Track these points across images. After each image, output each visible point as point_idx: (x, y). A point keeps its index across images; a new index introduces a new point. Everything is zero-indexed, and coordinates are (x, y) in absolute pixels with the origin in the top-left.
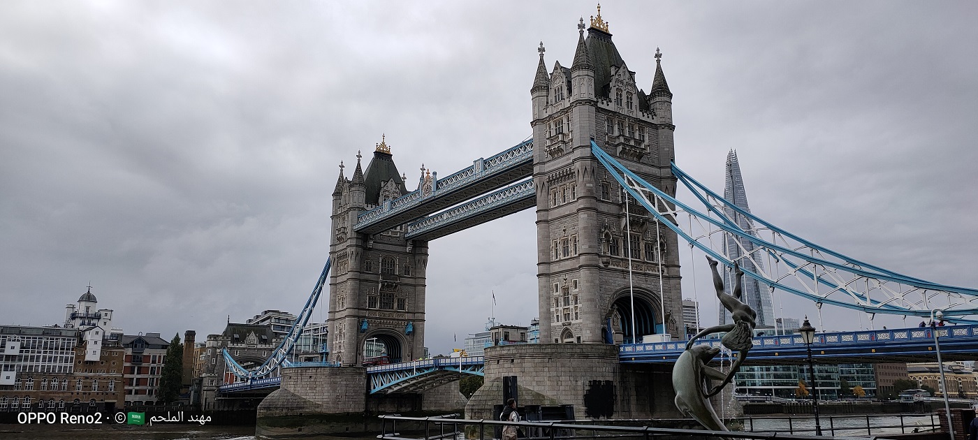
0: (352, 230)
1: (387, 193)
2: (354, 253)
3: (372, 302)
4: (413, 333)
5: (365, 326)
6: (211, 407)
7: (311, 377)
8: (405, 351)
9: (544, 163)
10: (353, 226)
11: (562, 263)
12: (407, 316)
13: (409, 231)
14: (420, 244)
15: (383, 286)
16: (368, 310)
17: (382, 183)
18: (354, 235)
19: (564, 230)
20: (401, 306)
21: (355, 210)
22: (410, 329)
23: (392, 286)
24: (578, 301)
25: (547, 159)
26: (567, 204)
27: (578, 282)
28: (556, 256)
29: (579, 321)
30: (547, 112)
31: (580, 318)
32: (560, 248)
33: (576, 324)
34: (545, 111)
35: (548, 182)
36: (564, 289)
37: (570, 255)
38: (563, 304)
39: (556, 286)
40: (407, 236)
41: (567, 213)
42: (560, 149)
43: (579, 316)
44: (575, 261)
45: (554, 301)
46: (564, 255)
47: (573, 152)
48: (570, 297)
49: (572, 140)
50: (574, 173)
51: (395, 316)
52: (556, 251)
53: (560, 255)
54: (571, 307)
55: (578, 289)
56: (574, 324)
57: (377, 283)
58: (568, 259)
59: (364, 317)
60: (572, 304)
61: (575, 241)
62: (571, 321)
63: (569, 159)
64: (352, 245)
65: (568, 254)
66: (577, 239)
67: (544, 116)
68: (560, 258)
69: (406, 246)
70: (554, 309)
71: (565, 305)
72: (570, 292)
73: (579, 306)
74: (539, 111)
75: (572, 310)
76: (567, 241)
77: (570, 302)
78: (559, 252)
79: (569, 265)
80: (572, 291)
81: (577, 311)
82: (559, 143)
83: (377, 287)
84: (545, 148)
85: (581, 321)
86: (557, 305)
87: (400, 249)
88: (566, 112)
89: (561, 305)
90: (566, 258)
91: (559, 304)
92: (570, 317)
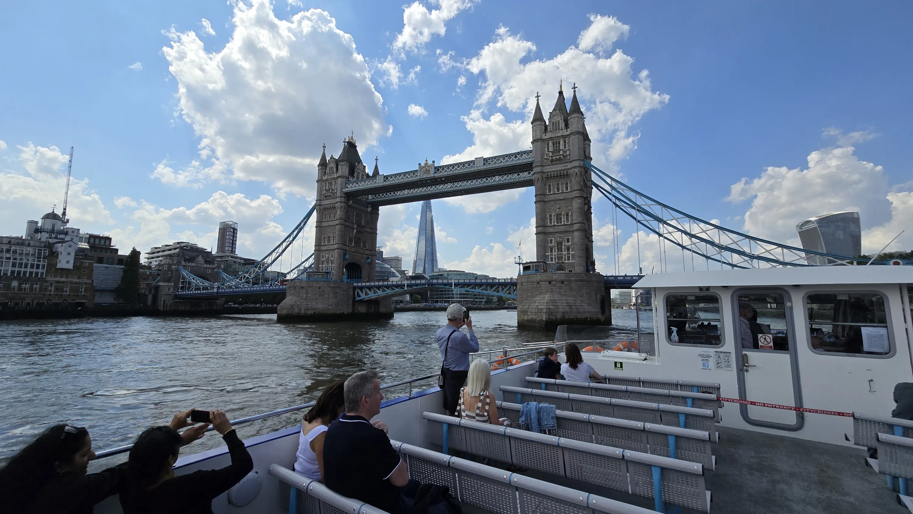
0: (341, 191)
1: (358, 173)
2: (342, 207)
3: (351, 240)
4: (370, 263)
5: (347, 257)
6: (169, 307)
8: (364, 273)
9: (544, 166)
10: (342, 188)
11: (556, 227)
12: (368, 252)
13: (370, 198)
14: (375, 206)
15: (357, 231)
16: (348, 246)
17: (357, 163)
18: (344, 195)
19: (559, 208)
20: (364, 246)
21: (343, 178)
22: (369, 261)
23: (361, 232)
24: (570, 250)
25: (546, 164)
26: (562, 193)
27: (570, 239)
28: (551, 222)
29: (571, 261)
30: (546, 135)
31: (572, 260)
32: (554, 219)
33: (568, 263)
34: (544, 134)
35: (546, 178)
36: (557, 243)
37: (563, 223)
38: (556, 251)
39: (551, 240)
40: (368, 201)
41: (561, 198)
42: (560, 159)
43: (571, 258)
44: (568, 226)
45: (549, 249)
46: (558, 223)
47: (571, 162)
48: (563, 247)
49: (569, 155)
50: (570, 175)
51: (361, 251)
52: (551, 220)
53: (554, 222)
54: (564, 253)
55: (570, 243)
56: (567, 263)
57: (353, 229)
58: (561, 225)
59: (346, 250)
60: (565, 251)
61: (567, 215)
62: (563, 261)
63: (567, 166)
64: (340, 202)
65: (561, 222)
66: (570, 214)
67: (544, 137)
68: (554, 224)
69: (367, 207)
70: (549, 254)
71: (558, 252)
72: (563, 245)
73: (571, 253)
74: (541, 134)
75: (565, 255)
76: (561, 214)
77: (563, 250)
78: (553, 221)
79: (562, 228)
80: (565, 244)
81: (569, 256)
82: (560, 155)
83: (353, 231)
84: (545, 157)
85: (574, 261)
86: (551, 251)
87: (364, 209)
88: (565, 138)
89: (555, 252)
90: (559, 224)
91: (553, 251)
92: (563, 259)
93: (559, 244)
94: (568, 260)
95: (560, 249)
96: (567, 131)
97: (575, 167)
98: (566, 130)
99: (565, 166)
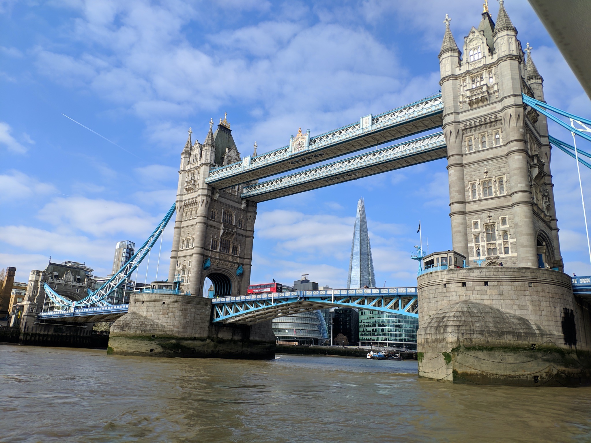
0: (204, 182)
1: (230, 158)
2: (205, 201)
3: (215, 245)
4: (241, 275)
5: (208, 264)
7: (164, 303)
8: (234, 287)
9: (459, 113)
10: (204, 178)
12: (239, 260)
13: (244, 192)
14: (252, 204)
15: (224, 232)
16: (211, 251)
17: (227, 149)
18: (206, 186)
19: (486, 173)
20: (235, 251)
22: (240, 271)
23: (230, 233)
24: (509, 236)
25: (463, 110)
26: (490, 149)
27: (507, 219)
28: (474, 195)
29: (510, 255)
30: (460, 70)
31: (512, 252)
32: (479, 189)
33: (506, 258)
34: (458, 69)
35: (463, 130)
36: (487, 226)
37: (494, 195)
38: (485, 239)
39: (476, 223)
40: (242, 195)
41: (489, 157)
42: (483, 99)
43: (510, 250)
44: (502, 199)
45: (474, 237)
46: (485, 194)
47: (501, 101)
48: (497, 233)
49: (498, 91)
50: (501, 120)
51: (230, 259)
52: (474, 191)
53: (479, 195)
54: (498, 242)
55: (507, 226)
56: (503, 258)
57: (220, 229)
58: (492, 198)
59: (208, 256)
60: (499, 239)
61: (501, 181)
62: (498, 255)
63: (495, 108)
64: (202, 195)
65: (490, 193)
66: (505, 180)
67: (458, 72)
68: (480, 197)
69: (241, 204)
70: (473, 245)
71: (488, 240)
72: (496, 228)
73: (510, 240)
74: (452, 69)
75: (500, 245)
76: (489, 181)
77: (497, 238)
78: (477, 193)
79: (494, 203)
80: (498, 227)
81: (506, 246)
82: (483, 93)
83: (219, 233)
84: (461, 100)
85: (515, 254)
86: (477, 240)
87: (237, 205)
88: (489, 68)
89: (483, 241)
90: (488, 197)
91: (480, 240)
92: (498, 252)
93: (490, 228)
94: (506, 252)
95: (490, 236)
96: (492, 58)
97: (508, 107)
98: (490, 57)
99: (492, 109)
